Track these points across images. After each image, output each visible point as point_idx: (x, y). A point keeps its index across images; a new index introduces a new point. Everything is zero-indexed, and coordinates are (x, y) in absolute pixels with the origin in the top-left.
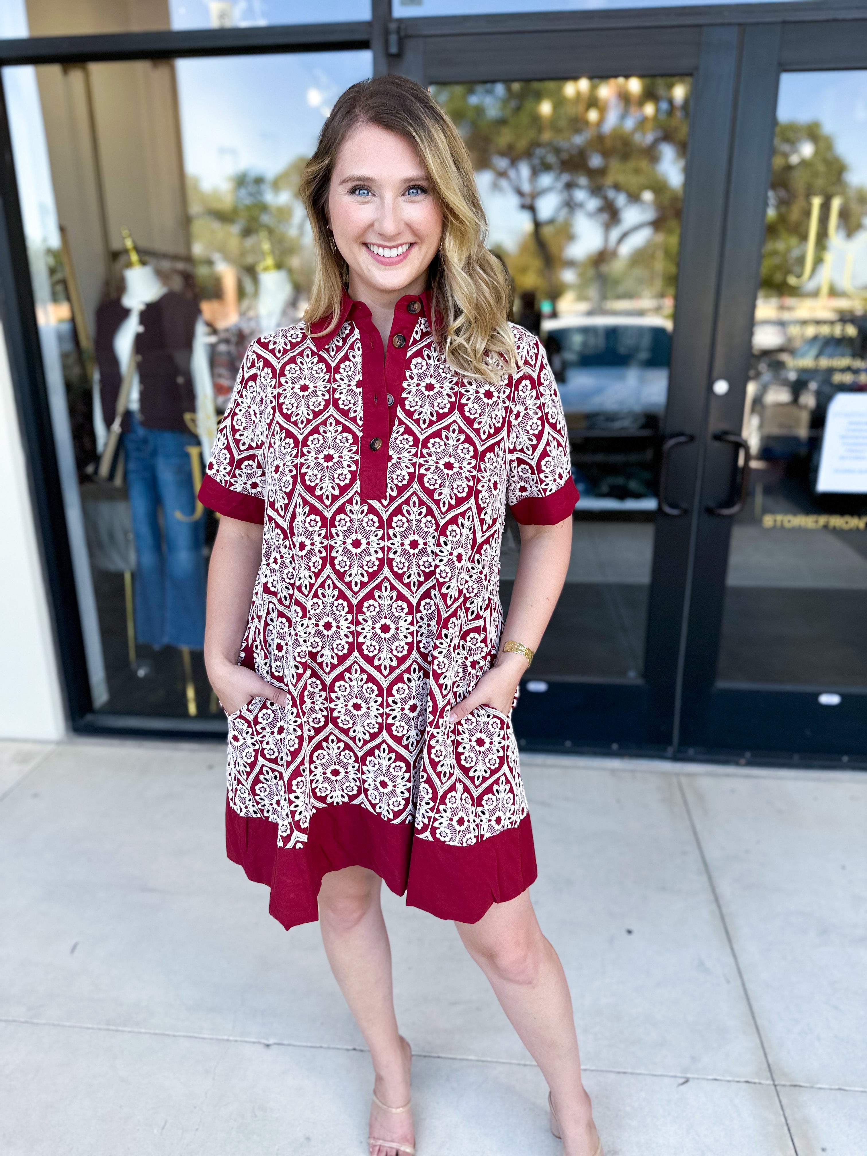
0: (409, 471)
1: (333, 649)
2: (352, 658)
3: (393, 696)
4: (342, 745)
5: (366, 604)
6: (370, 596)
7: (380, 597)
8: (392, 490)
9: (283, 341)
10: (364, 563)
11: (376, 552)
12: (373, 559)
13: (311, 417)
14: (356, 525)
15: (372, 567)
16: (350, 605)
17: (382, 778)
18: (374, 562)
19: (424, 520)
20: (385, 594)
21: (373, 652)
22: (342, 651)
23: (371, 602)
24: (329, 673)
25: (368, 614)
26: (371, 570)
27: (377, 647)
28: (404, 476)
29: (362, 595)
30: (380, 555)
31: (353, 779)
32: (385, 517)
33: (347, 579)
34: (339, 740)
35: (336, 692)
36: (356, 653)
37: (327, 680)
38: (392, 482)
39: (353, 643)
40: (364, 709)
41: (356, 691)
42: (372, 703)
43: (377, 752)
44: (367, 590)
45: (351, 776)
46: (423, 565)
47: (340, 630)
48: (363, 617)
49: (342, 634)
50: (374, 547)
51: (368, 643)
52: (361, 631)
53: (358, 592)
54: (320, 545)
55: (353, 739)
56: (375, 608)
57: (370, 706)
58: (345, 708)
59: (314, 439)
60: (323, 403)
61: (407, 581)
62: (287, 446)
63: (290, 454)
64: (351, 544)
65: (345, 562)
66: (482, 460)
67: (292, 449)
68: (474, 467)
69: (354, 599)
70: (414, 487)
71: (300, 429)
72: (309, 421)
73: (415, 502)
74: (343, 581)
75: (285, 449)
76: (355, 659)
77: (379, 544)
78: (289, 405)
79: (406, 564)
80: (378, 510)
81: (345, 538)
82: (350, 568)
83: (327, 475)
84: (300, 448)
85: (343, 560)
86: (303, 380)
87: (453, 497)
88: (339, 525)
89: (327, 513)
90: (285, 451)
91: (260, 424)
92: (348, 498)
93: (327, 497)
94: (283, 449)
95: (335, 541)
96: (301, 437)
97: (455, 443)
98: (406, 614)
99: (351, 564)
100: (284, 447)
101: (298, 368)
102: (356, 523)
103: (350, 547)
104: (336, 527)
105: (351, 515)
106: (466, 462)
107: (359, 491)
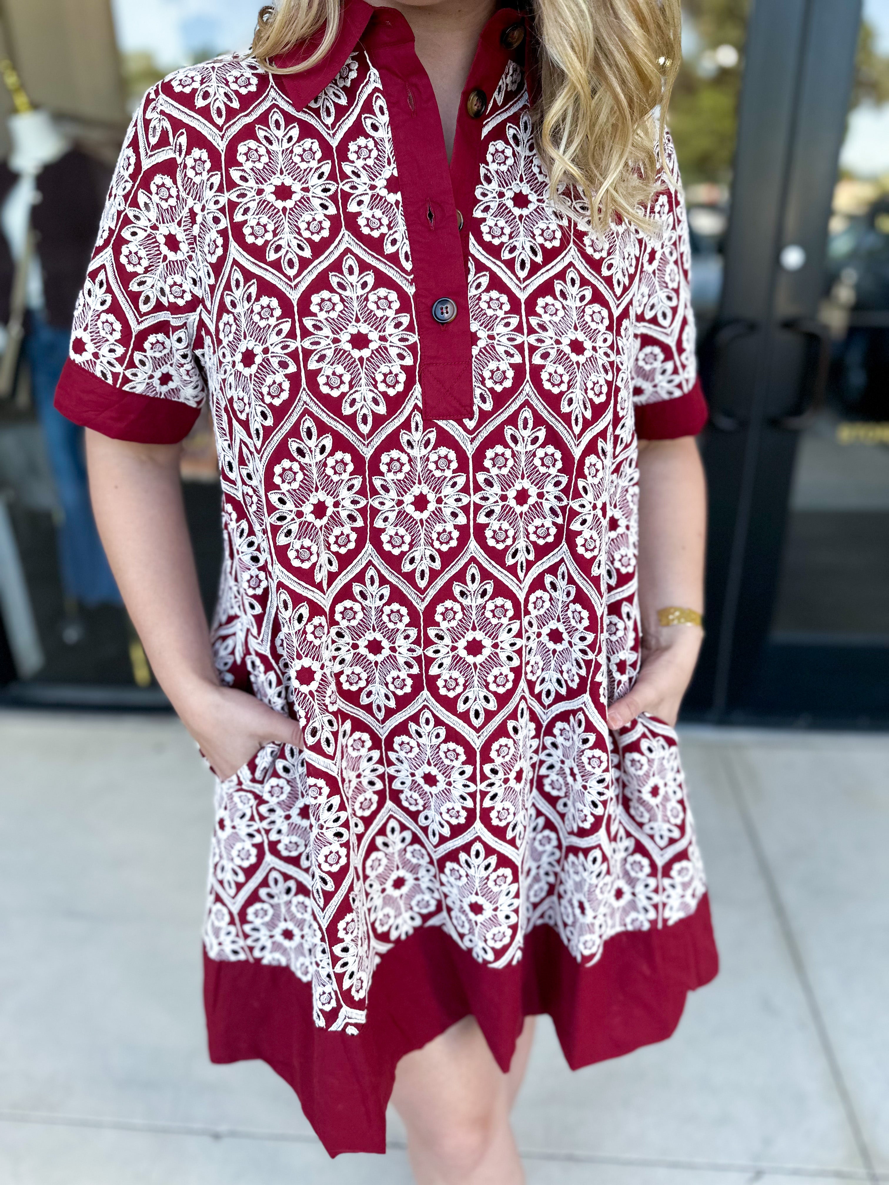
0: (512, 361)
1: (387, 685)
2: (420, 701)
3: (492, 761)
5: (440, 609)
6: (445, 593)
7: (462, 594)
8: (484, 401)
10: (434, 536)
11: (454, 515)
12: (449, 527)
13: (307, 253)
14: (419, 469)
15: (447, 543)
16: (413, 612)
18: (450, 533)
19: (540, 453)
20: (473, 587)
21: (454, 689)
22: (402, 688)
23: (449, 603)
24: (384, 721)
25: (444, 625)
26: (445, 548)
27: (461, 681)
28: (503, 372)
29: (432, 593)
30: (462, 520)
31: (429, 888)
32: (470, 450)
33: (407, 567)
34: (404, 827)
36: (425, 693)
37: (380, 732)
38: (483, 383)
40: (442, 785)
41: (429, 754)
42: (455, 775)
43: (463, 855)
44: (440, 583)
45: (425, 883)
46: (535, 533)
47: (397, 655)
48: (437, 632)
49: (401, 661)
50: (450, 505)
51: (446, 675)
52: (434, 655)
53: (426, 588)
54: (352, 507)
56: (455, 613)
57: (451, 780)
59: (323, 300)
60: (327, 224)
61: (510, 561)
62: (265, 313)
63: (277, 329)
64: (412, 503)
65: (402, 537)
66: (618, 333)
67: (278, 319)
68: (611, 347)
69: (419, 601)
70: (524, 393)
71: (289, 278)
72: (304, 263)
73: (526, 420)
74: (399, 571)
75: (262, 318)
76: (425, 703)
77: (458, 500)
78: (256, 228)
79: (511, 533)
80: (457, 438)
81: (399, 494)
82: (410, 549)
83: (363, 375)
84: (296, 317)
85: (397, 534)
86: (278, 174)
87: (588, 405)
88: (389, 471)
89: (365, 449)
90: (262, 324)
91: (190, 264)
92: (402, 419)
93: (365, 417)
94: (256, 318)
95: (381, 500)
96: (294, 296)
97: (578, 304)
98: (511, 619)
99: (412, 541)
100: (259, 313)
101: (262, 151)
102: (419, 465)
103: (410, 509)
104: (382, 474)
105: (409, 450)
106: (600, 338)
107: (420, 404)
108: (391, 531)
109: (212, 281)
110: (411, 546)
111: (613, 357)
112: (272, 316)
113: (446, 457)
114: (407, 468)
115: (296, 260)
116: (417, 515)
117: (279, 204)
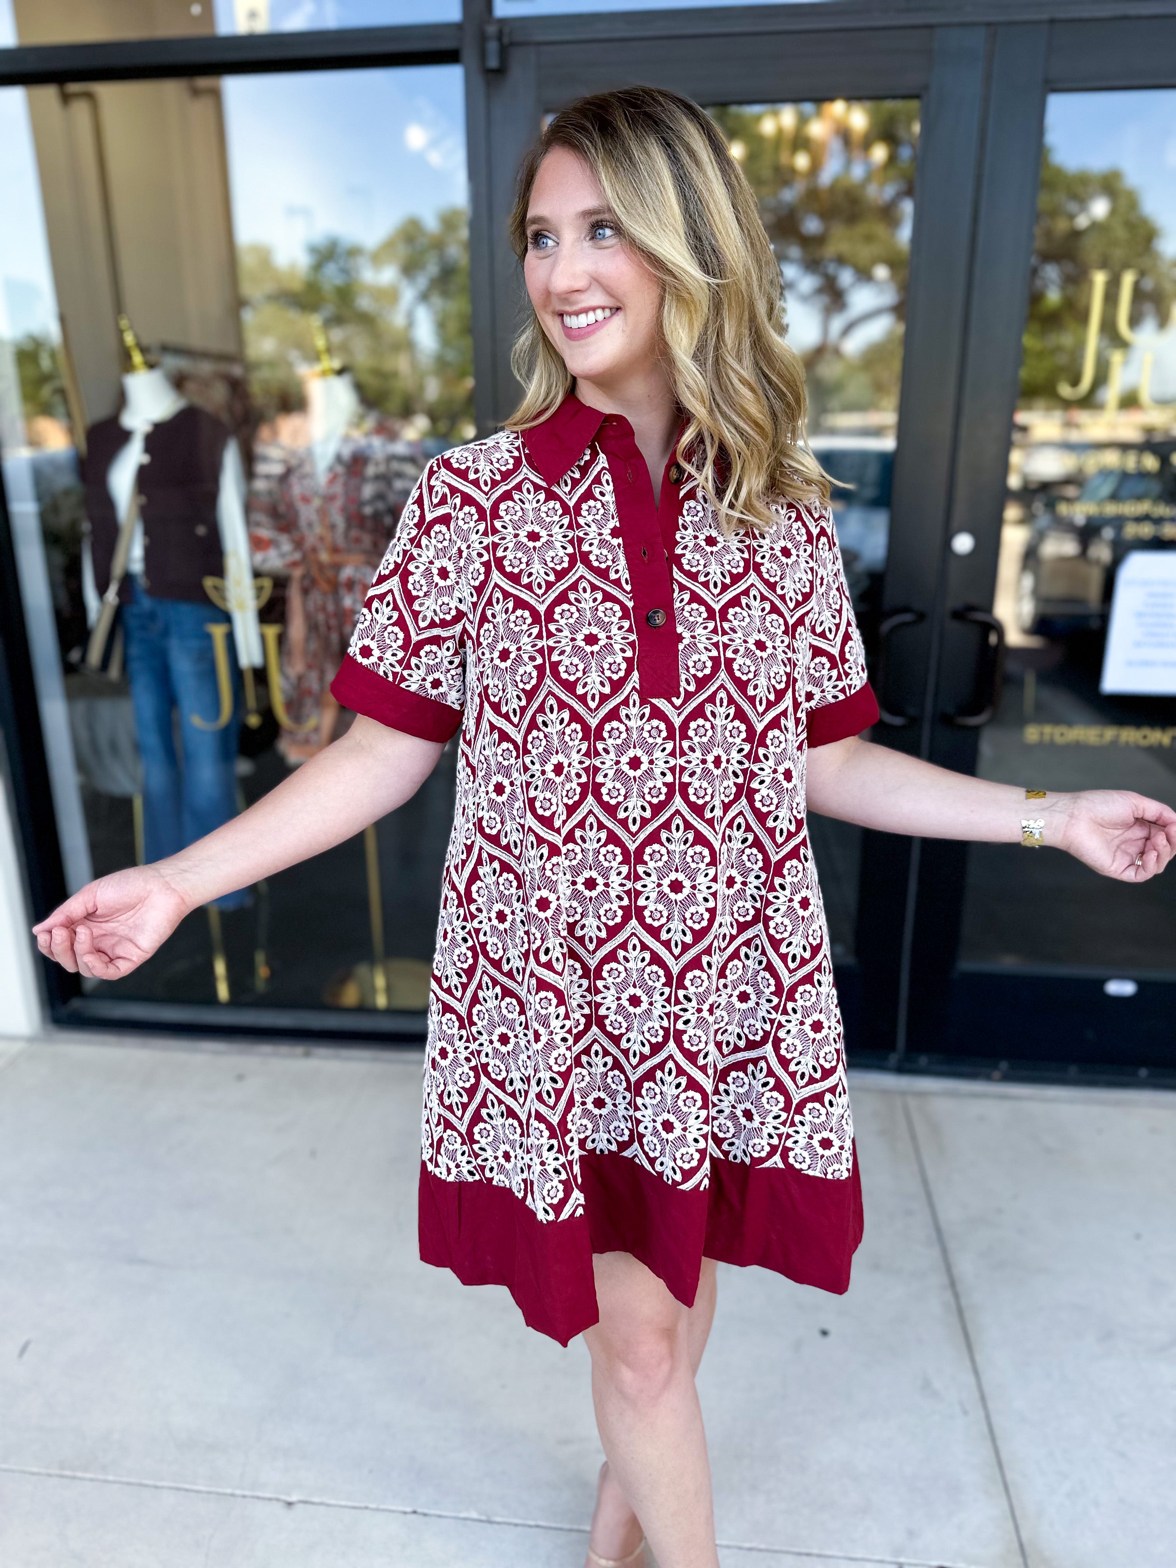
0: (711, 654)
1: (599, 917)
2: (629, 929)
3: (686, 988)
4: (609, 1060)
5: (648, 850)
6: (654, 838)
7: (668, 840)
8: (689, 684)
9: (488, 468)
10: (646, 790)
11: (663, 774)
12: (659, 784)
13: (552, 578)
14: (635, 736)
15: (658, 797)
16: (625, 852)
17: (666, 1116)
18: (660, 789)
19: (730, 726)
20: (677, 835)
21: (659, 920)
22: (613, 919)
23: (656, 847)
24: (594, 952)
25: (651, 864)
26: (655, 801)
27: (665, 914)
28: (704, 663)
29: (642, 836)
30: (669, 778)
31: (623, 1116)
32: (677, 722)
33: (621, 815)
34: (606, 1053)
35: (605, 979)
36: (634, 922)
37: (591, 962)
38: (688, 671)
39: (629, 906)
40: (644, 1006)
41: (635, 977)
42: (656, 996)
43: (659, 1074)
44: (650, 829)
45: (621, 1111)
47: (610, 889)
48: (645, 869)
49: (613, 894)
50: (660, 766)
51: (652, 907)
52: (642, 889)
54: (579, 766)
55: (626, 1052)
56: (662, 855)
57: (653, 1000)
58: (616, 1003)
59: (563, 611)
60: (566, 559)
61: (708, 815)
62: (519, 621)
63: (528, 633)
64: (627, 763)
65: (618, 790)
66: (794, 637)
67: (529, 625)
68: (788, 647)
69: (631, 842)
70: (720, 678)
71: (538, 596)
72: (550, 585)
74: (615, 818)
75: (516, 625)
76: (633, 931)
77: (667, 762)
78: (513, 561)
79: (709, 791)
80: (667, 713)
81: (617, 756)
82: (625, 799)
83: (593, 664)
84: (543, 624)
85: (614, 788)
86: (530, 524)
87: (772, 690)
88: (610, 737)
89: (591, 720)
90: (517, 629)
91: (457, 587)
92: (623, 697)
93: (593, 696)
94: (512, 625)
95: (603, 760)
96: (542, 609)
97: (761, 614)
98: (707, 865)
99: (627, 793)
100: (515, 622)
101: (518, 508)
102: (635, 733)
103: (626, 768)
104: (604, 740)
105: (626, 722)
106: (778, 640)
107: (638, 687)
108: (609, 785)
109: (475, 599)
110: (626, 797)
111: (790, 655)
112: (524, 623)
113: (657, 727)
114: (624, 735)
115: (543, 584)
116: (631, 773)
117: (531, 544)
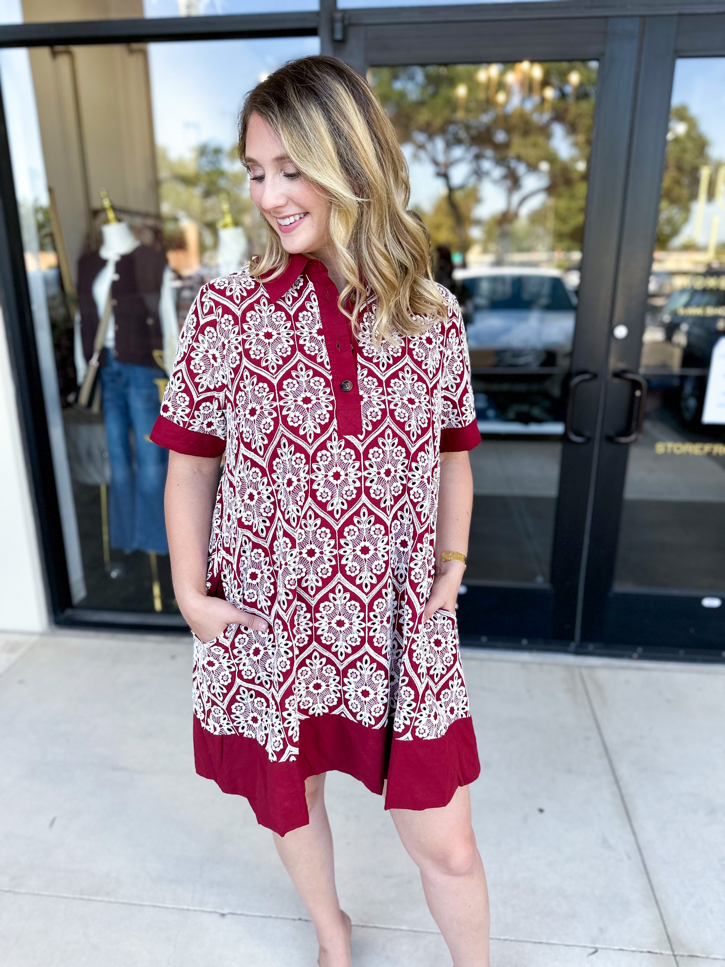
0: (381, 407)
1: (317, 574)
2: (336, 580)
3: (374, 611)
4: (324, 660)
5: (347, 529)
6: (350, 522)
7: (358, 522)
8: (368, 426)
9: (238, 288)
10: (344, 492)
11: (354, 482)
12: (352, 488)
13: (281, 362)
14: (336, 459)
15: (350, 496)
16: (333, 531)
17: (364, 688)
18: (352, 491)
19: (396, 450)
20: (364, 519)
21: (354, 572)
22: (326, 574)
23: (351, 527)
24: (314, 596)
25: (349, 538)
26: (349, 499)
27: (358, 568)
28: (377, 413)
29: (342, 521)
30: (358, 484)
31: (334, 691)
32: (361, 449)
33: (330, 508)
34: (322, 656)
35: (321, 612)
36: (339, 575)
37: (312, 602)
38: (367, 418)
39: (336, 565)
40: (347, 625)
41: (340, 609)
42: (354, 619)
43: (358, 664)
44: (347, 516)
45: (332, 688)
46: (394, 490)
47: (323, 555)
48: (345, 541)
49: (326, 558)
50: (352, 477)
51: (350, 565)
52: (343, 554)
53: (339, 519)
54: (304, 480)
55: (335, 654)
56: (355, 532)
57: (352, 621)
58: (328, 626)
59: (289, 383)
60: (289, 349)
61: (383, 505)
62: (261, 390)
63: (267, 397)
65: (327, 493)
66: (432, 396)
67: (267, 393)
68: (429, 402)
69: (336, 525)
70: (387, 422)
71: (272, 374)
72: (279, 367)
73: (389, 435)
74: (326, 510)
75: (259, 393)
77: (356, 474)
78: (256, 351)
79: (383, 491)
80: (355, 444)
81: (326, 472)
82: (331, 499)
83: (309, 416)
84: (276, 391)
86: (266, 327)
87: (419, 428)
88: (321, 460)
89: (310, 450)
90: (260, 395)
91: (221, 368)
92: (328, 435)
93: (310, 435)
94: (256, 393)
95: (316, 475)
96: (275, 382)
97: (411, 382)
98: (383, 535)
99: (332, 495)
100: (258, 391)
101: (258, 316)
103: (331, 479)
104: (318, 462)
105: (331, 450)
106: (422, 398)
107: (336, 428)
108: (321, 490)
110: (332, 497)
111: (430, 407)
112: (264, 391)
113: (349, 453)
114: (330, 459)
115: (275, 366)
116: (335, 482)
117: (267, 341)
